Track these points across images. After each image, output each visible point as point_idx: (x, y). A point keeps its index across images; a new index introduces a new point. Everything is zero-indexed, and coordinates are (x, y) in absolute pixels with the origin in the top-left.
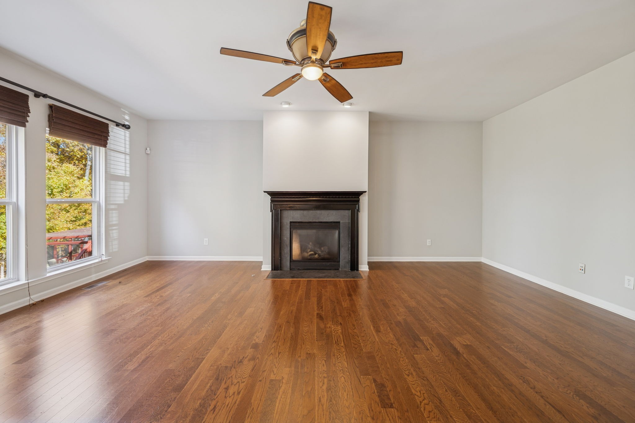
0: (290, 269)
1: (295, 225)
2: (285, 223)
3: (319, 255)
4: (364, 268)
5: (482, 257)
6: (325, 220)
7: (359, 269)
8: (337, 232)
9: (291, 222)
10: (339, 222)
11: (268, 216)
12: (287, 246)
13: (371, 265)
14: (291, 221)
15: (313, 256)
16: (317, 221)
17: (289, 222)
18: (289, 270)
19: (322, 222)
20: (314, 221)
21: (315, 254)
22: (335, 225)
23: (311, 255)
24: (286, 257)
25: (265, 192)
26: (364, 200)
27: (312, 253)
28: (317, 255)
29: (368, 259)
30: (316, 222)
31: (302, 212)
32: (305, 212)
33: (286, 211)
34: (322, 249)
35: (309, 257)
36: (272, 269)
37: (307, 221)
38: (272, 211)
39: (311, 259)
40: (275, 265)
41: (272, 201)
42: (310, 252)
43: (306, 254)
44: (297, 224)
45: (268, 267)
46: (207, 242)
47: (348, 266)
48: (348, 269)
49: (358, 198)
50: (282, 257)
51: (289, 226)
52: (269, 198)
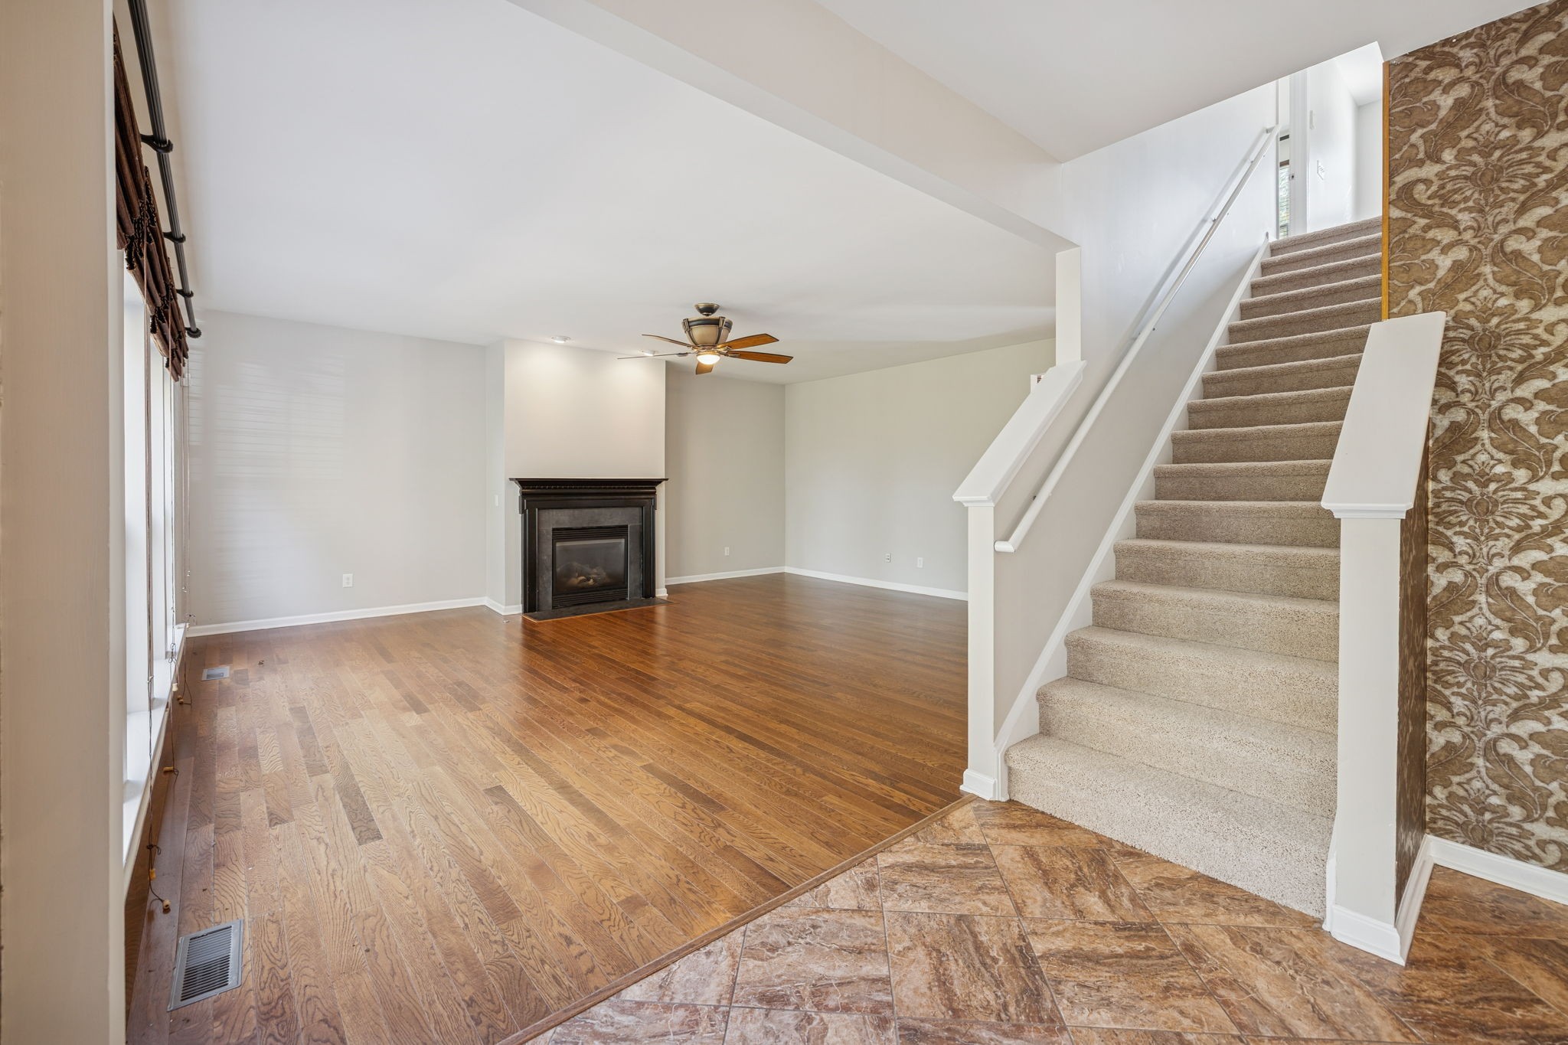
0: (553, 607)
1: (560, 534)
2: (544, 532)
3: (595, 580)
4: (661, 593)
5: (785, 565)
6: (606, 524)
7: (657, 595)
8: (623, 541)
9: (554, 530)
10: (626, 526)
11: (517, 520)
12: (547, 569)
13: (670, 589)
14: (555, 527)
15: (584, 583)
16: (595, 525)
17: (550, 530)
18: (551, 608)
19: (601, 527)
20: (591, 525)
21: (588, 580)
22: (619, 531)
23: (582, 580)
25: (511, 479)
26: (661, 490)
27: (583, 577)
28: (592, 580)
29: (666, 581)
30: (592, 528)
31: (571, 511)
32: (577, 512)
33: (547, 511)
34: (595, 571)
35: (580, 585)
36: (525, 611)
37: (579, 526)
38: (523, 511)
39: (583, 588)
40: (531, 604)
41: (524, 495)
42: (579, 576)
43: (575, 581)
44: (564, 532)
45: (517, 609)
46: (351, 581)
47: (640, 592)
48: (639, 597)
49: (654, 488)
50: (541, 589)
51: (550, 537)
52: (517, 489)
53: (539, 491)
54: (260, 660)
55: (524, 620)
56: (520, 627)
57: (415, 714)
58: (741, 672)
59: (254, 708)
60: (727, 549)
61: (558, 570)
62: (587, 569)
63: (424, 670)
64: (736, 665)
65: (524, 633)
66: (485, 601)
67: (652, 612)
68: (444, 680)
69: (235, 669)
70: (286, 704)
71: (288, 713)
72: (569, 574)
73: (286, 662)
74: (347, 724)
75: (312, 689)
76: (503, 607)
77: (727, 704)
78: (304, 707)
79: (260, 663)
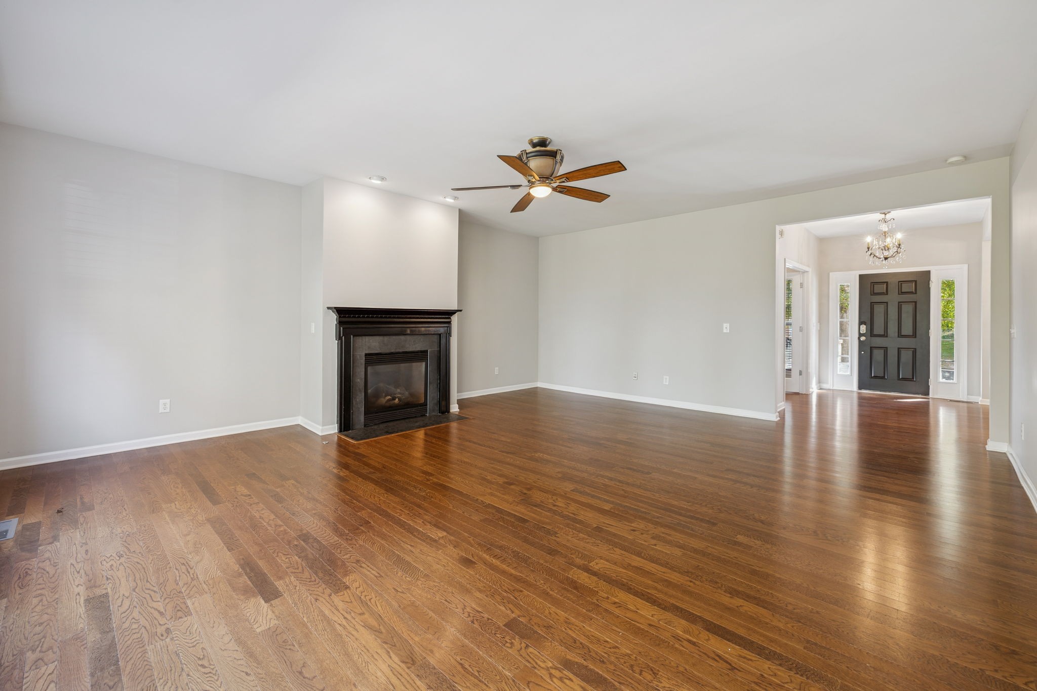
0: (365, 428)
1: (373, 359)
2: (358, 356)
3: (399, 399)
4: (454, 408)
5: (537, 381)
6: (411, 350)
7: (451, 411)
8: (424, 364)
9: (366, 355)
10: (427, 352)
11: (334, 345)
12: (359, 392)
13: (460, 402)
14: (367, 352)
15: (391, 402)
16: (401, 351)
17: (364, 355)
18: (363, 427)
19: (406, 352)
20: (398, 350)
21: (394, 399)
22: (420, 356)
23: (389, 400)
24: (359, 408)
25: (328, 308)
26: (455, 319)
27: (389, 397)
28: (397, 399)
29: (458, 396)
31: (381, 338)
32: (386, 338)
33: (358, 337)
34: (398, 390)
35: (388, 404)
36: (340, 430)
37: (388, 351)
38: (339, 338)
39: (390, 407)
40: (345, 423)
41: (340, 323)
42: (386, 396)
43: (383, 400)
44: (375, 357)
45: (333, 429)
46: (168, 406)
47: (437, 408)
48: (437, 413)
49: (450, 318)
50: (354, 409)
51: (363, 361)
52: (333, 317)
53: (354, 320)
54: (59, 507)
55: (339, 439)
56: (335, 446)
57: (263, 602)
58: (607, 507)
59: (35, 601)
60: (497, 368)
61: (369, 391)
62: (392, 388)
63: (257, 515)
64: (593, 496)
65: (340, 451)
66: (300, 420)
67: (448, 427)
68: (285, 532)
69: (25, 522)
70: (81, 589)
71: (82, 610)
72: (377, 395)
73: (90, 508)
74: (168, 631)
75: (120, 556)
76: (321, 427)
77: (637, 561)
78: (106, 595)
79: (59, 512)
